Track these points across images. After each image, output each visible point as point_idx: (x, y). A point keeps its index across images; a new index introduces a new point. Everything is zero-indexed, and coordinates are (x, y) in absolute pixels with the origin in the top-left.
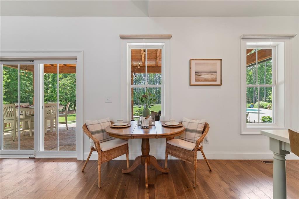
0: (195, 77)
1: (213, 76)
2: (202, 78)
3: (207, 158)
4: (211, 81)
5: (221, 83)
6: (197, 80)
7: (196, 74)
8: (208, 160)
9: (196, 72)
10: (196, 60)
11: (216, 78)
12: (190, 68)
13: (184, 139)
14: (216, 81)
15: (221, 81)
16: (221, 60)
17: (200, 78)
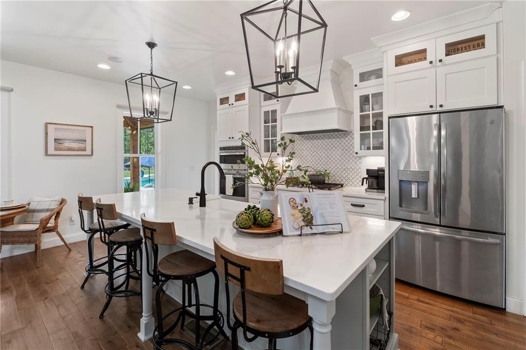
0: (55, 145)
1: (81, 145)
2: (65, 146)
3: (68, 242)
4: (78, 150)
5: (92, 153)
6: (56, 149)
7: (56, 141)
8: (69, 244)
9: (55, 139)
10: (55, 124)
11: (85, 148)
12: (46, 134)
13: (31, 222)
14: (85, 150)
15: (92, 151)
16: (92, 127)
17: (61, 146)
